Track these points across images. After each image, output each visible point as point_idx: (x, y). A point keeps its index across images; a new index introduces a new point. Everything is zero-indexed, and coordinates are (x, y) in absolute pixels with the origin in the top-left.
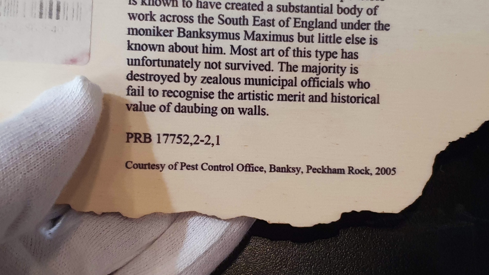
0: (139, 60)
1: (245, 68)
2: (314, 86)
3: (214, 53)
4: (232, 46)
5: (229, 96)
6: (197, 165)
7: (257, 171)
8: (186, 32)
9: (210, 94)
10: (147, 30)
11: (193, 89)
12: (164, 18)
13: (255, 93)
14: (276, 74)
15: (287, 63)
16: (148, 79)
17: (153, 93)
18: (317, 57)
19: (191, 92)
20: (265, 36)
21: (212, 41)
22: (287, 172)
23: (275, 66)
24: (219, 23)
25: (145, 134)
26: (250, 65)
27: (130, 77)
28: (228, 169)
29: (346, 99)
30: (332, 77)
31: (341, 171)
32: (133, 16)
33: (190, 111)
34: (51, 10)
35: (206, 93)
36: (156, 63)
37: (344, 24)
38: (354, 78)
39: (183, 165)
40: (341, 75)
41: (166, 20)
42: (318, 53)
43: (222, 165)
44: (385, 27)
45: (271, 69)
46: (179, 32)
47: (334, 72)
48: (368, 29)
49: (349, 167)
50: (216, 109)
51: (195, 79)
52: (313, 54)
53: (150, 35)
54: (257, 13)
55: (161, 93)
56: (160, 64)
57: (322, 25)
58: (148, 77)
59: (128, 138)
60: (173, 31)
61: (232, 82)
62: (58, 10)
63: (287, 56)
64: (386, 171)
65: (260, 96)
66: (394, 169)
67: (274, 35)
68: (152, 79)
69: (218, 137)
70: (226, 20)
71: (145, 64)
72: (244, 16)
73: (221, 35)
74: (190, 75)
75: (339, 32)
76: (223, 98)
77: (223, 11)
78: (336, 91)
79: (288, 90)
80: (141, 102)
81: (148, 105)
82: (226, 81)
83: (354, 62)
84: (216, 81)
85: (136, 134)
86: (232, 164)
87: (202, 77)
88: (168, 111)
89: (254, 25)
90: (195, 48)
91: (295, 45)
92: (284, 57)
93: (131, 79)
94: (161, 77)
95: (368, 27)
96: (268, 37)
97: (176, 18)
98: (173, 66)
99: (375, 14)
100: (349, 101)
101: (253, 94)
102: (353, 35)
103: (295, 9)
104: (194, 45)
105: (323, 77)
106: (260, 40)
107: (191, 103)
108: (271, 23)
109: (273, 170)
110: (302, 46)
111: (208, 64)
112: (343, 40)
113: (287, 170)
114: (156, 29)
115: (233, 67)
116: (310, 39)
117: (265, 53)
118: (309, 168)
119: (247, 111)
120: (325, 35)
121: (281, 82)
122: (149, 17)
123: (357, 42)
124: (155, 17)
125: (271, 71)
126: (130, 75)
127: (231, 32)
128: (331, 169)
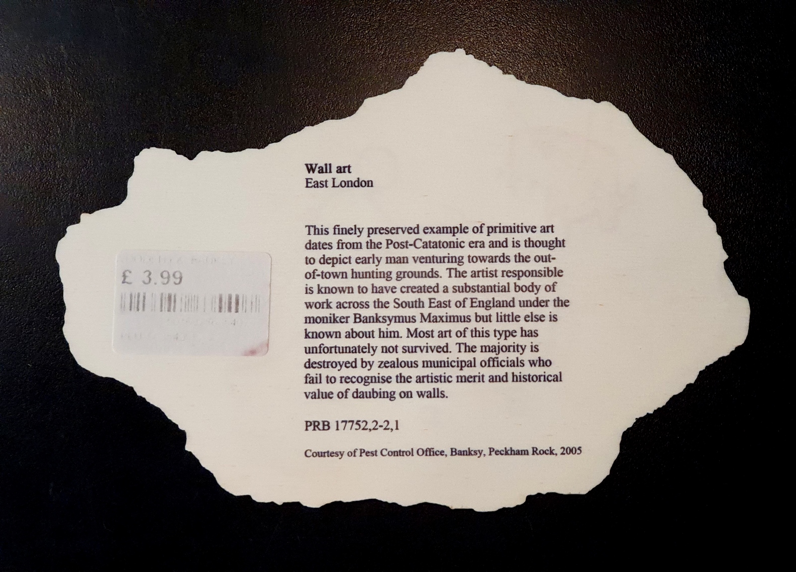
0: (316, 348)
1: (422, 351)
2: (494, 366)
3: (391, 337)
4: (409, 330)
5: (407, 380)
6: (376, 451)
7: (437, 455)
8: (362, 318)
9: (387, 379)
10: (323, 318)
11: (370, 374)
12: (340, 305)
13: (434, 376)
14: (454, 355)
15: (465, 344)
16: (326, 366)
17: (330, 380)
18: (495, 336)
19: (368, 377)
20: (441, 318)
21: (388, 325)
22: (469, 455)
23: (453, 348)
24: (395, 307)
25: (324, 422)
26: (427, 347)
27: (307, 366)
28: (408, 454)
29: (527, 378)
30: (512, 356)
31: (525, 452)
32: (310, 305)
33: (368, 396)
34: (230, 303)
35: (383, 378)
36: (333, 350)
37: (522, 302)
38: (534, 356)
39: (362, 451)
40: (521, 354)
41: (342, 307)
42: (497, 333)
43: (402, 450)
44: (564, 304)
45: (449, 350)
46: (355, 318)
47: (514, 351)
48: (547, 306)
49: (533, 448)
50: (394, 394)
51: (373, 364)
52: (492, 333)
53: (327, 322)
54: (432, 295)
55: (338, 380)
56: (337, 351)
57: (500, 304)
58: (326, 364)
59: (307, 426)
60: (349, 317)
61: (410, 365)
62: (237, 303)
63: (465, 336)
64: (571, 451)
65: (439, 378)
66: (579, 448)
67: (450, 317)
68: (330, 366)
69: (397, 422)
70: (402, 303)
71: (322, 351)
72: (419, 299)
73: (397, 318)
74: (367, 361)
75: (517, 310)
76: (401, 382)
77: (398, 295)
78: (517, 371)
79: (467, 372)
80: (319, 390)
81: (326, 393)
82: (403, 364)
83: (534, 341)
84: (393, 365)
85: (315, 422)
86: (412, 449)
87: (379, 362)
88: (346, 397)
89: (430, 307)
90: (371, 333)
91: (472, 325)
92: (462, 337)
93: (309, 367)
94: (338, 363)
95: (547, 304)
96: (444, 319)
97: (352, 304)
98: (350, 352)
99: (554, 291)
100: (531, 380)
101: (432, 377)
102: (532, 313)
103: (471, 289)
104: (371, 330)
105: (502, 356)
106: (436, 322)
107: (368, 389)
108: (447, 304)
109: (454, 453)
110: (480, 326)
111: (384, 348)
112: (522, 319)
113: (469, 453)
114: (332, 316)
115: (410, 351)
116: (488, 319)
117: (442, 335)
118: (491, 450)
119: (426, 394)
120: (503, 314)
121: (460, 363)
122: (325, 305)
123: (536, 320)
124: (331, 305)
125: (449, 353)
126: (308, 363)
127: (407, 316)
128: (514, 451)
